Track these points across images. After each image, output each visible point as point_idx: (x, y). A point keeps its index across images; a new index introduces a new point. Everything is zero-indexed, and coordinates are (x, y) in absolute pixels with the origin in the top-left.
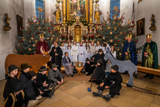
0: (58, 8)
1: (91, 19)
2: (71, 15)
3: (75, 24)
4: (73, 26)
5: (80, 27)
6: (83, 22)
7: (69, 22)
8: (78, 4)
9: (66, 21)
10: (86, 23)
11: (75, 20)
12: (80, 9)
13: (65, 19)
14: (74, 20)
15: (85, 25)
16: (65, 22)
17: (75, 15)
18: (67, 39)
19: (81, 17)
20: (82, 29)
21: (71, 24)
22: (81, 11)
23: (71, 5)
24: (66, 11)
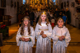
3: (38, 4)
4: (37, 5)
5: (40, 5)
6: (41, 4)
9: (34, 3)
10: (42, 4)
13: (34, 2)
15: (42, 5)
17: (38, 1)
18: (35, 10)
19: (40, 2)
20: (41, 6)
21: (36, 4)
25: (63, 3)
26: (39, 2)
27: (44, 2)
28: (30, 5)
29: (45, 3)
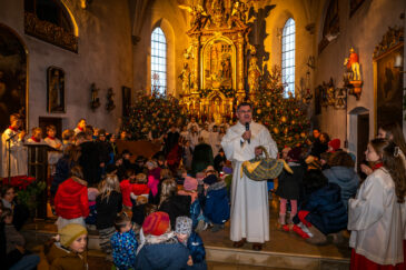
0: (186, 67)
2: (207, 78)
5: (220, 100)
7: (204, 91)
9: (199, 89)
10: (229, 92)
12: (222, 69)
13: (196, 86)
15: (231, 95)
16: (197, 91)
17: (214, 78)
19: (224, 82)
20: (224, 102)
21: (206, 95)
22: (223, 71)
24: (199, 72)
27: (241, 85)
28: (181, 96)
29: (246, 87)
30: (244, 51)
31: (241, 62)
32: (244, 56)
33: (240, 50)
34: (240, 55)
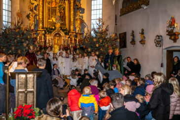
1: (72, 27)
2: (49, 20)
4: (53, 34)
5: (60, 36)
6: (63, 30)
7: (47, 29)
8: (58, 8)
10: (67, 33)
11: (55, 28)
12: (59, 15)
13: (41, 25)
14: (53, 28)
16: (42, 28)
17: (54, 21)
19: (61, 24)
21: (49, 32)
22: (60, 17)
23: (49, 10)
24: (43, 15)
25: (125, 33)
26: (58, 26)
30: (74, 5)
31: (72, 12)
32: (74, 9)
33: (72, 4)
34: (72, 8)
